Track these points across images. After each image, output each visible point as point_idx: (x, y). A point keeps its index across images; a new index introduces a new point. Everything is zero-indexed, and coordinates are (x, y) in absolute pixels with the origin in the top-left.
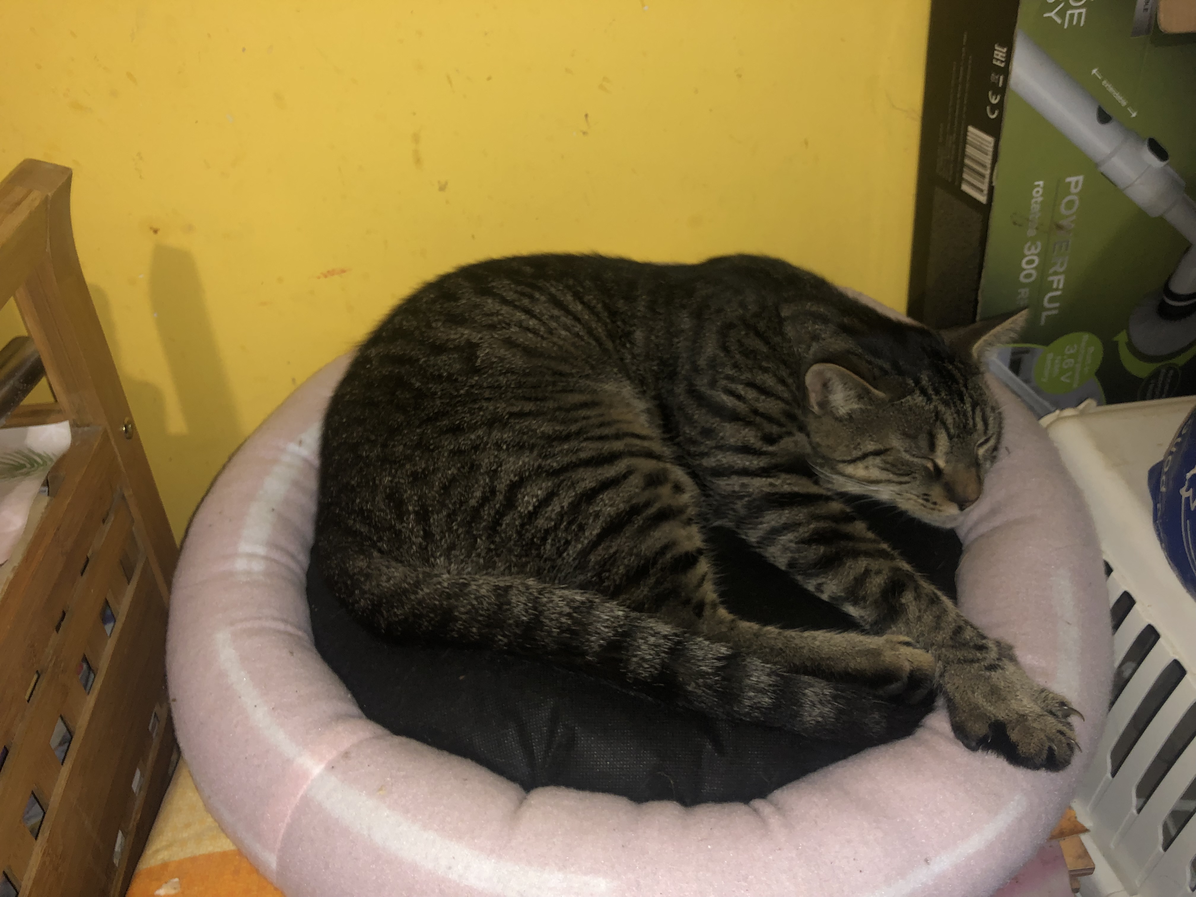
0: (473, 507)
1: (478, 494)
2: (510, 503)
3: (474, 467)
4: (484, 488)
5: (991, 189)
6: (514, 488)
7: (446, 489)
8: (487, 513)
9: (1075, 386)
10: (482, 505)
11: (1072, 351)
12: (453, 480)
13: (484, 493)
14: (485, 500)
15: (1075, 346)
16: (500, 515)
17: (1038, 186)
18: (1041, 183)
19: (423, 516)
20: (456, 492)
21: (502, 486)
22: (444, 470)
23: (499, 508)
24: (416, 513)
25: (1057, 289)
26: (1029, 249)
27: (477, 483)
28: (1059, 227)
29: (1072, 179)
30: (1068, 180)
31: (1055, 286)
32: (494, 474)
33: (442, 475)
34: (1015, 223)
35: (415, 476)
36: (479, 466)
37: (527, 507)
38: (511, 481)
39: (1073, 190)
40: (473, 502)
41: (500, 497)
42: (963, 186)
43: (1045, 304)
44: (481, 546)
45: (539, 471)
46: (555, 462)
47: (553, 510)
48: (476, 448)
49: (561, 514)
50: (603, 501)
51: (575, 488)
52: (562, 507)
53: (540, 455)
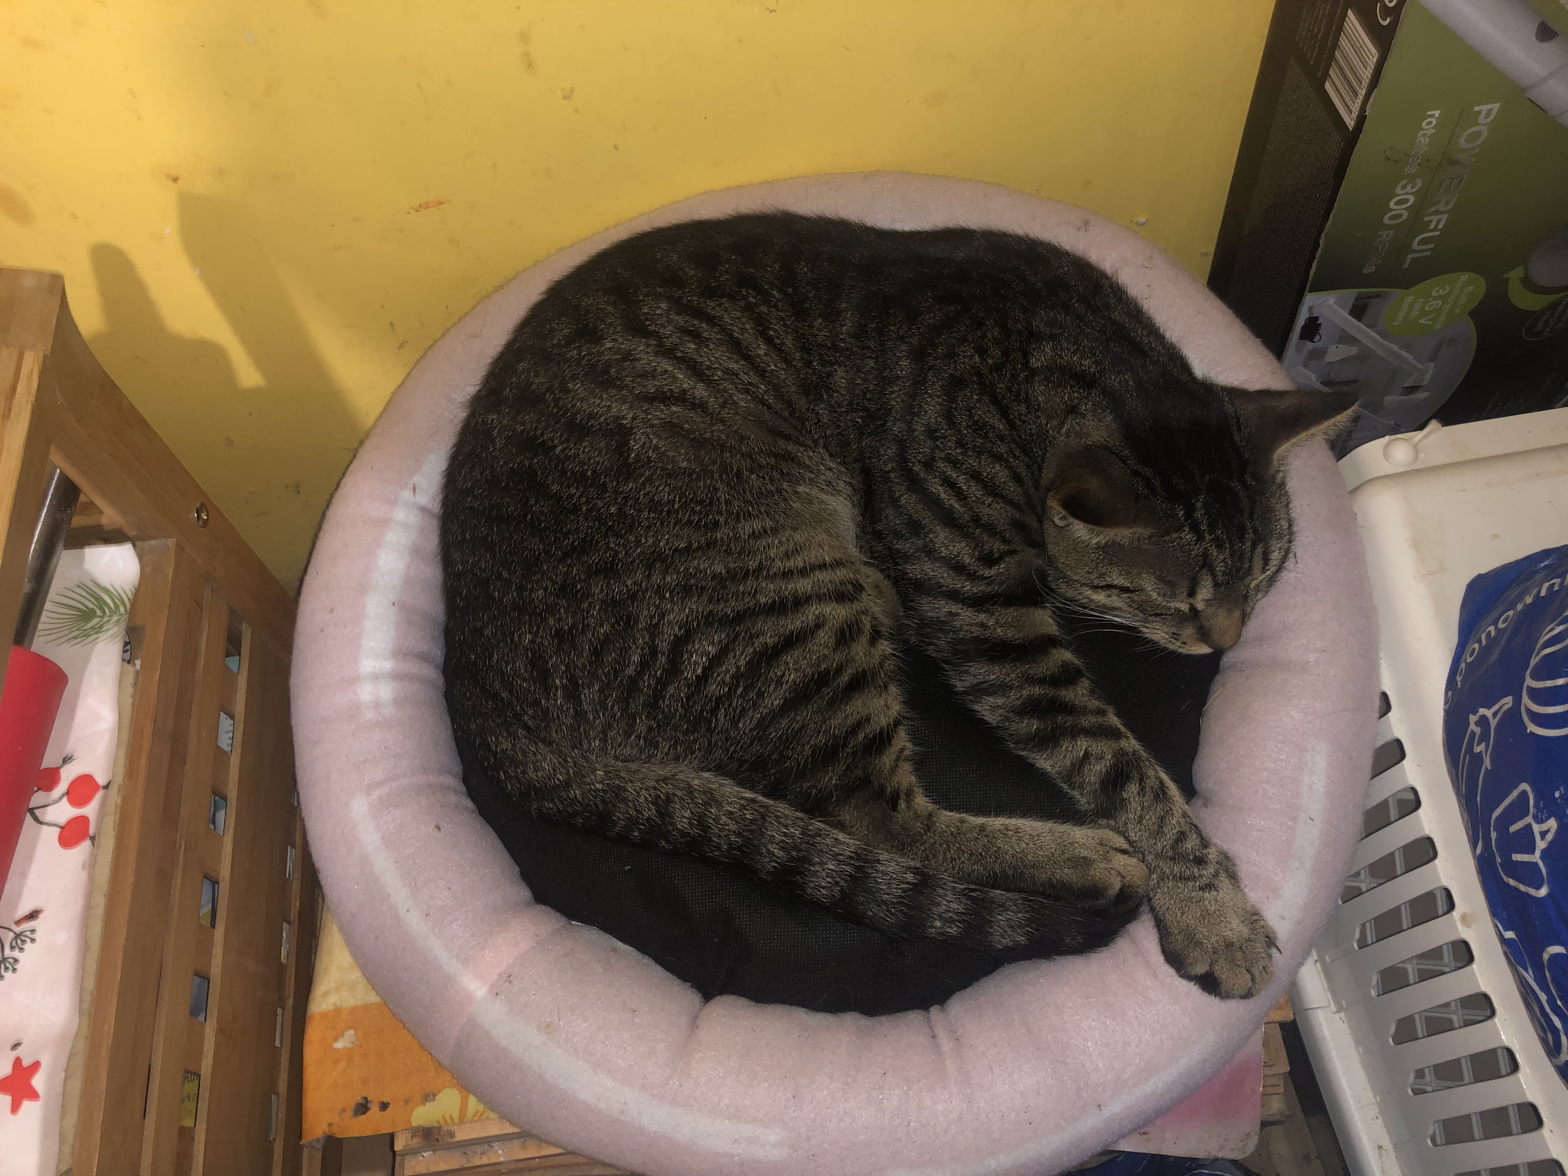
0: (630, 677)
1: (636, 658)
2: (674, 668)
3: (630, 621)
4: (643, 649)
5: (1361, 119)
6: (679, 645)
7: (597, 653)
8: (647, 682)
9: (1438, 327)
10: (640, 674)
11: (1441, 292)
12: (606, 641)
13: (642, 656)
14: (644, 665)
15: (1448, 287)
16: (663, 684)
17: (1432, 116)
18: (1437, 113)
19: (572, 693)
20: (610, 657)
21: (663, 645)
22: (595, 628)
23: (662, 675)
24: (564, 687)
25: (1435, 229)
26: (1404, 187)
27: (634, 643)
28: (1452, 162)
29: (1484, 108)
30: (1476, 109)
31: (1432, 226)
32: (654, 630)
33: (593, 635)
34: (1388, 159)
35: (559, 635)
36: (637, 621)
37: (695, 670)
38: (676, 636)
39: (1481, 119)
40: (630, 671)
41: (662, 660)
42: (1328, 86)
43: (1415, 245)
44: (641, 726)
45: (709, 619)
46: (729, 608)
47: (727, 671)
48: (633, 597)
49: (737, 677)
50: (787, 663)
51: (753, 644)
52: (738, 667)
53: (710, 600)
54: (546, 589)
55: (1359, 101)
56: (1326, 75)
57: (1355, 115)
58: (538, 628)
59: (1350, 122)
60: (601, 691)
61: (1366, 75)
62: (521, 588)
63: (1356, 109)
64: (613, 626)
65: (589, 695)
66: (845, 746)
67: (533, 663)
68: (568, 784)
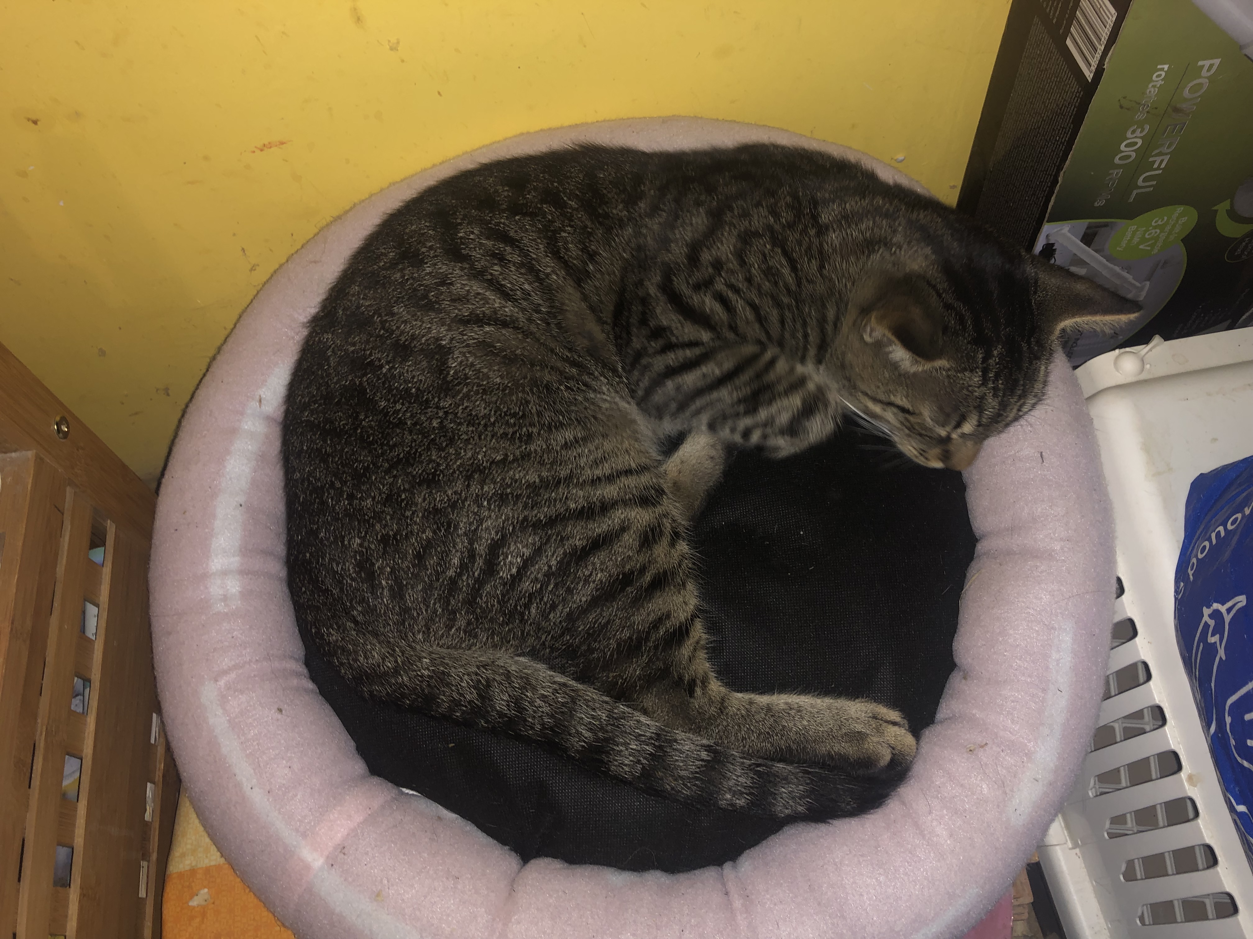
1: (456, 561)
2: (491, 568)
4: (462, 553)
5: (1099, 72)
6: (495, 548)
9: (1155, 251)
10: (460, 575)
11: (1160, 223)
13: (461, 559)
14: (463, 567)
15: (1166, 218)
16: (480, 583)
17: (1162, 69)
18: (1166, 67)
21: (481, 548)
22: (418, 534)
25: (1157, 169)
26: (1134, 132)
27: (454, 547)
28: (1176, 110)
29: (1207, 63)
30: (1200, 63)
31: (1155, 166)
32: (472, 536)
33: (416, 539)
34: (1121, 107)
36: (456, 527)
37: (510, 570)
38: (493, 539)
39: (1204, 73)
40: (451, 573)
41: (480, 562)
42: (1069, 42)
43: (1140, 182)
44: (461, 622)
45: (524, 525)
46: (543, 513)
47: (540, 569)
48: (453, 506)
49: (548, 575)
50: (594, 564)
51: (564, 545)
52: (550, 567)
53: (525, 506)
54: (374, 498)
55: (1098, 56)
56: (1067, 32)
57: (1093, 69)
58: (366, 533)
59: (1089, 75)
60: (424, 590)
61: (1105, 34)
62: (351, 497)
63: (1094, 63)
64: (434, 532)
65: (413, 595)
66: (647, 639)
67: (360, 566)
68: (396, 671)
